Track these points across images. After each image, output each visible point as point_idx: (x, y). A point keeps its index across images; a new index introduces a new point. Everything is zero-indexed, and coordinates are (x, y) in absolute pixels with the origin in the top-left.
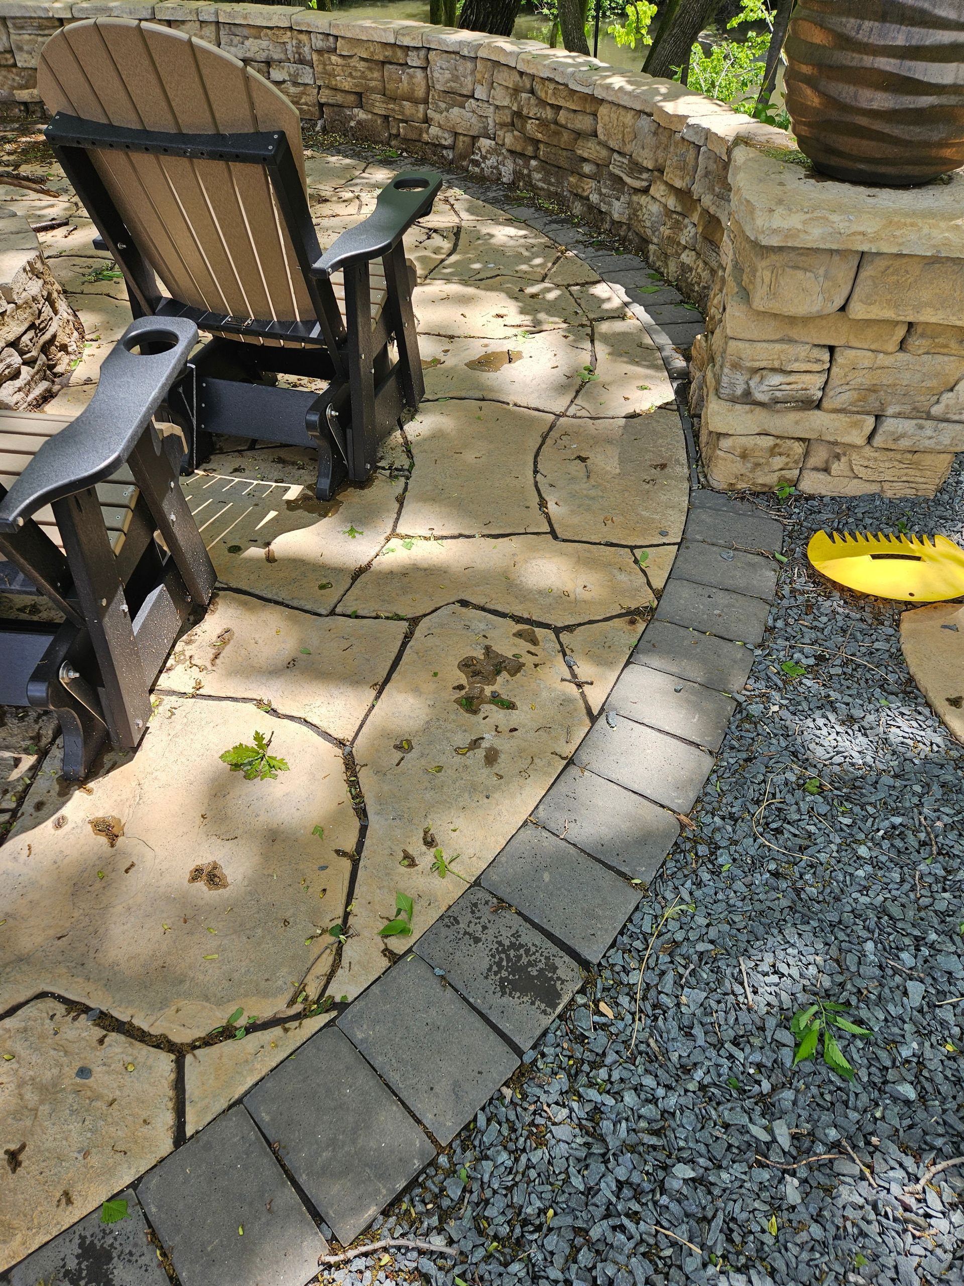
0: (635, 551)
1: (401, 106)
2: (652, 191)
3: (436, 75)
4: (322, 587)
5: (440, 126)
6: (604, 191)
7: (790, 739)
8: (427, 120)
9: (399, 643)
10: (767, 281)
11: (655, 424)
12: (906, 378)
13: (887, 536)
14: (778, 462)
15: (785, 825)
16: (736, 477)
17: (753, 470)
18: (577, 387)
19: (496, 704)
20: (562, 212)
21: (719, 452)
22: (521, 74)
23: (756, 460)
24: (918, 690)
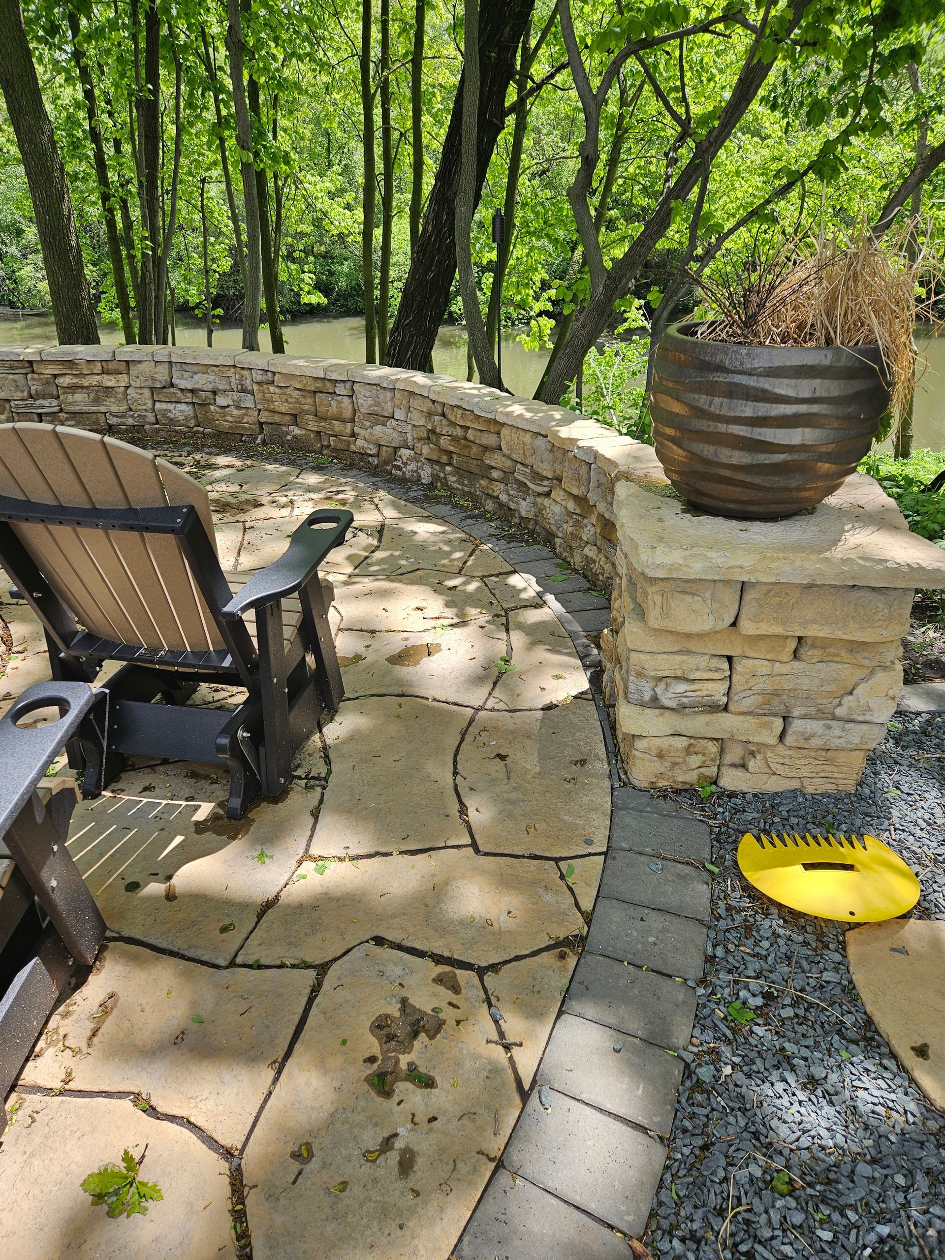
0: (561, 864)
1: (331, 424)
2: (553, 495)
3: (361, 401)
4: (224, 930)
5: (365, 439)
6: (511, 492)
7: (748, 1114)
8: (353, 435)
9: (304, 1000)
10: (659, 603)
11: (571, 716)
12: (805, 683)
13: (815, 838)
14: (695, 760)
15: (756, 1246)
16: (656, 776)
17: (671, 769)
18: (494, 679)
19: (412, 1081)
20: (476, 508)
21: (635, 752)
22: (433, 402)
23: (673, 760)
24: (880, 1035)
